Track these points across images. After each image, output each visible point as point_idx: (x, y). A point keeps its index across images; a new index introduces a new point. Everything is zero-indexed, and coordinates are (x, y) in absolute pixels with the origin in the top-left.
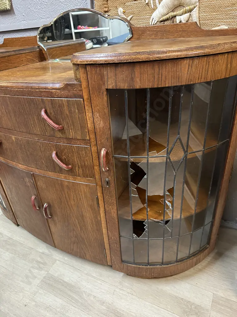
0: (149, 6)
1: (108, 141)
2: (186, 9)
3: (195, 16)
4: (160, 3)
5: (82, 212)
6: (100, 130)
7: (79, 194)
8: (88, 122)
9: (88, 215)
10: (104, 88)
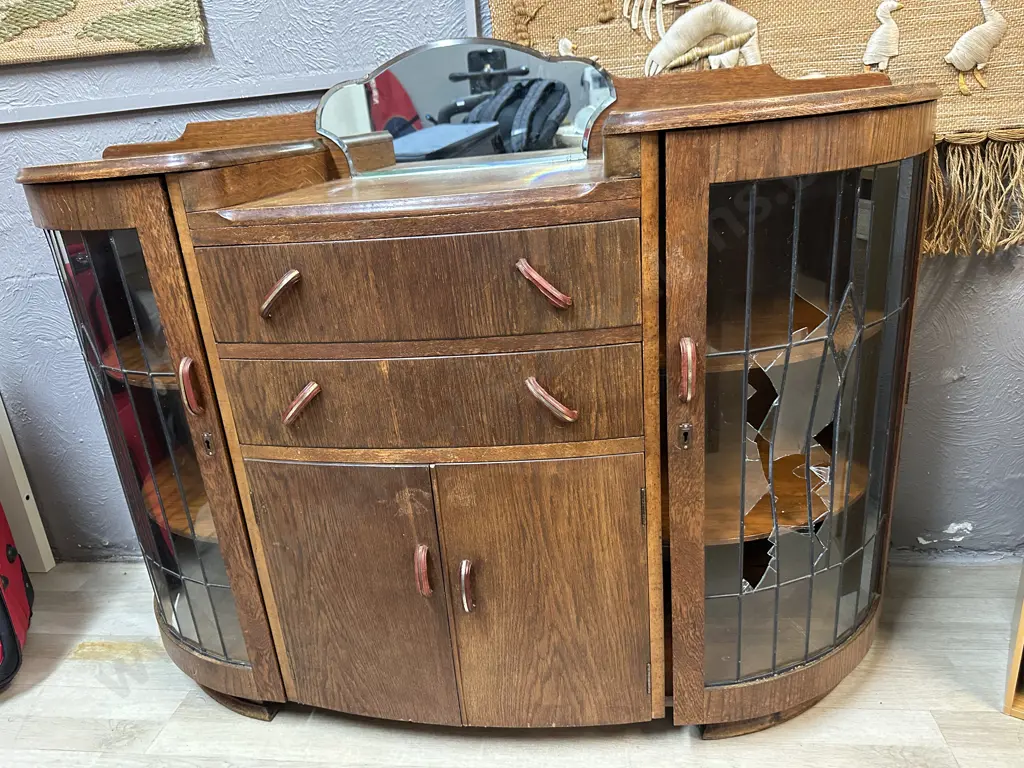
0: (639, 35)
1: (698, 315)
2: (731, 41)
3: (753, 56)
4: (667, 29)
5: (590, 553)
6: (680, 289)
7: (589, 497)
8: (644, 277)
9: (609, 557)
10: (705, 183)
